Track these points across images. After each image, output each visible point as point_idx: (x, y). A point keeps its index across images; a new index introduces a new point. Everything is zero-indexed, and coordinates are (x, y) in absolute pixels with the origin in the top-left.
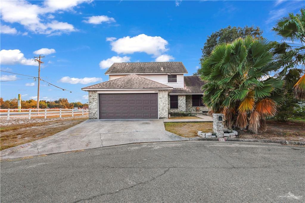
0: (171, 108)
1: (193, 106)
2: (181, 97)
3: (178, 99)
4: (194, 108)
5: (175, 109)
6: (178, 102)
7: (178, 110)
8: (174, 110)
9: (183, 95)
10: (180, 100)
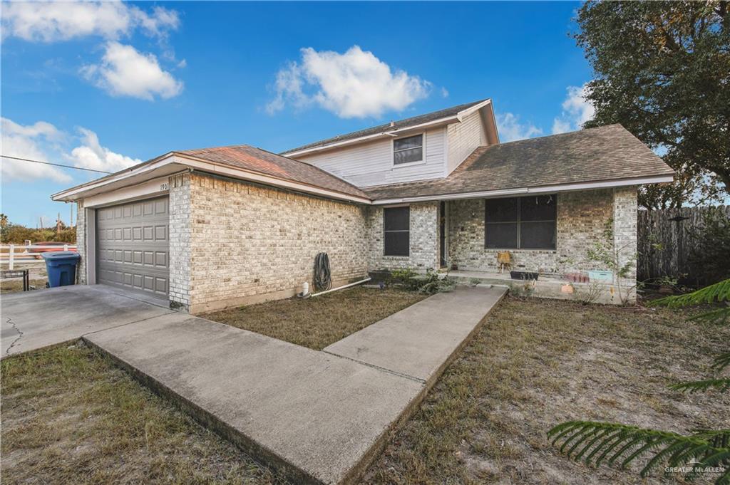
0: (386, 254)
1: (488, 245)
2: (418, 213)
3: (411, 218)
4: (491, 255)
5: (398, 257)
6: (411, 232)
7: (410, 262)
8: (395, 263)
9: (428, 204)
10: (418, 222)
